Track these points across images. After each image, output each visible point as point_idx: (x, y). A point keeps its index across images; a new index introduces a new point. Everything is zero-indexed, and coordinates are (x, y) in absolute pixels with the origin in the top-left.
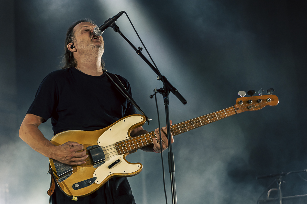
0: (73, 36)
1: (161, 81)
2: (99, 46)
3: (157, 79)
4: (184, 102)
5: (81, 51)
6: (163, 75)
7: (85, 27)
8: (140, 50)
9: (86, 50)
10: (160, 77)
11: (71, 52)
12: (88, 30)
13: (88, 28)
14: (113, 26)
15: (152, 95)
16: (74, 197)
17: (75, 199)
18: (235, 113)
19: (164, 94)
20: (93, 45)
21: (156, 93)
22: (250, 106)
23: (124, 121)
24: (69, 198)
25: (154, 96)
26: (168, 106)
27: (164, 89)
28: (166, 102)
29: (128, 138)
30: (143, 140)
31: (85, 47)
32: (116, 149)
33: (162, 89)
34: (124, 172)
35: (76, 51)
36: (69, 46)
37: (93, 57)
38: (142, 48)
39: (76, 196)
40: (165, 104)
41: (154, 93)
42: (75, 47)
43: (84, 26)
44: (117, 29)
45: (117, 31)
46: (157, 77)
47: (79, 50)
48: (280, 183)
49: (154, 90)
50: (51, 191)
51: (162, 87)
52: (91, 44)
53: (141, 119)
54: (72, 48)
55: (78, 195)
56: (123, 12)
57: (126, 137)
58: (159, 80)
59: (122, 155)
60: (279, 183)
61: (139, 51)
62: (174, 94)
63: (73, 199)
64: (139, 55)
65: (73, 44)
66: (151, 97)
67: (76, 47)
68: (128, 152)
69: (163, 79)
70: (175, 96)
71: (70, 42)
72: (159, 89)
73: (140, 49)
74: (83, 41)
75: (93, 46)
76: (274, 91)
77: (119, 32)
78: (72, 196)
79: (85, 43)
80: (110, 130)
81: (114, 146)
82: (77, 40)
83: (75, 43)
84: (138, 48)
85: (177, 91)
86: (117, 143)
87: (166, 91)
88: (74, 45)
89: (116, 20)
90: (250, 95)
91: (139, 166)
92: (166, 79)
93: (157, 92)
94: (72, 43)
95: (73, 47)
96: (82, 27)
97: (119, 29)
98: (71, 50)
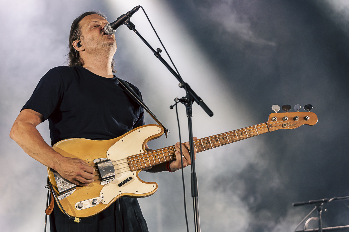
0: (80, 33)
1: (183, 88)
2: (112, 44)
3: (179, 86)
4: (211, 114)
5: (90, 50)
6: (185, 82)
7: (94, 23)
8: (158, 52)
9: (96, 50)
10: (182, 85)
11: (76, 50)
12: (98, 26)
13: (97, 24)
14: (127, 23)
15: (173, 105)
16: (76, 218)
17: (78, 220)
18: (268, 131)
19: (186, 104)
20: (105, 42)
21: (177, 103)
22: (285, 123)
23: (139, 131)
24: (71, 219)
25: (175, 106)
26: (191, 118)
27: (186, 99)
28: (189, 113)
29: (143, 152)
30: (160, 156)
31: (94, 46)
32: (129, 165)
33: (184, 98)
34: (137, 192)
35: (84, 50)
36: (75, 44)
37: (105, 56)
38: (162, 49)
39: (78, 218)
40: (187, 116)
41: (175, 103)
42: (82, 46)
43: (94, 21)
44: (132, 27)
45: (132, 30)
46: (179, 84)
47: (88, 49)
48: (321, 211)
49: (175, 100)
50: (50, 210)
51: (185, 96)
52: (103, 42)
53: (159, 130)
54: (79, 47)
55: (81, 217)
56: (139, 7)
57: (141, 151)
58: (181, 87)
59: (135, 172)
60: (319, 211)
61: (157, 54)
62: (198, 104)
63: (75, 221)
64: (157, 57)
65: (80, 41)
66: (172, 107)
67: (84, 45)
68: (142, 169)
69: (185, 86)
70: (199, 106)
71: (76, 39)
72: (181, 98)
73: (159, 50)
74: (93, 39)
75: (105, 44)
76: (313, 107)
77: (135, 30)
78: (74, 217)
79: (95, 41)
80: (122, 141)
81: (126, 161)
82: (85, 38)
83: (82, 40)
84: (157, 50)
85: (202, 101)
86: (129, 157)
87: (189, 101)
88: (81, 43)
89: (130, 16)
90: (285, 110)
91: (153, 186)
92: (189, 87)
93: (179, 102)
94: (78, 40)
95: (80, 45)
96: (91, 22)
97: (134, 27)
98: (77, 49)
